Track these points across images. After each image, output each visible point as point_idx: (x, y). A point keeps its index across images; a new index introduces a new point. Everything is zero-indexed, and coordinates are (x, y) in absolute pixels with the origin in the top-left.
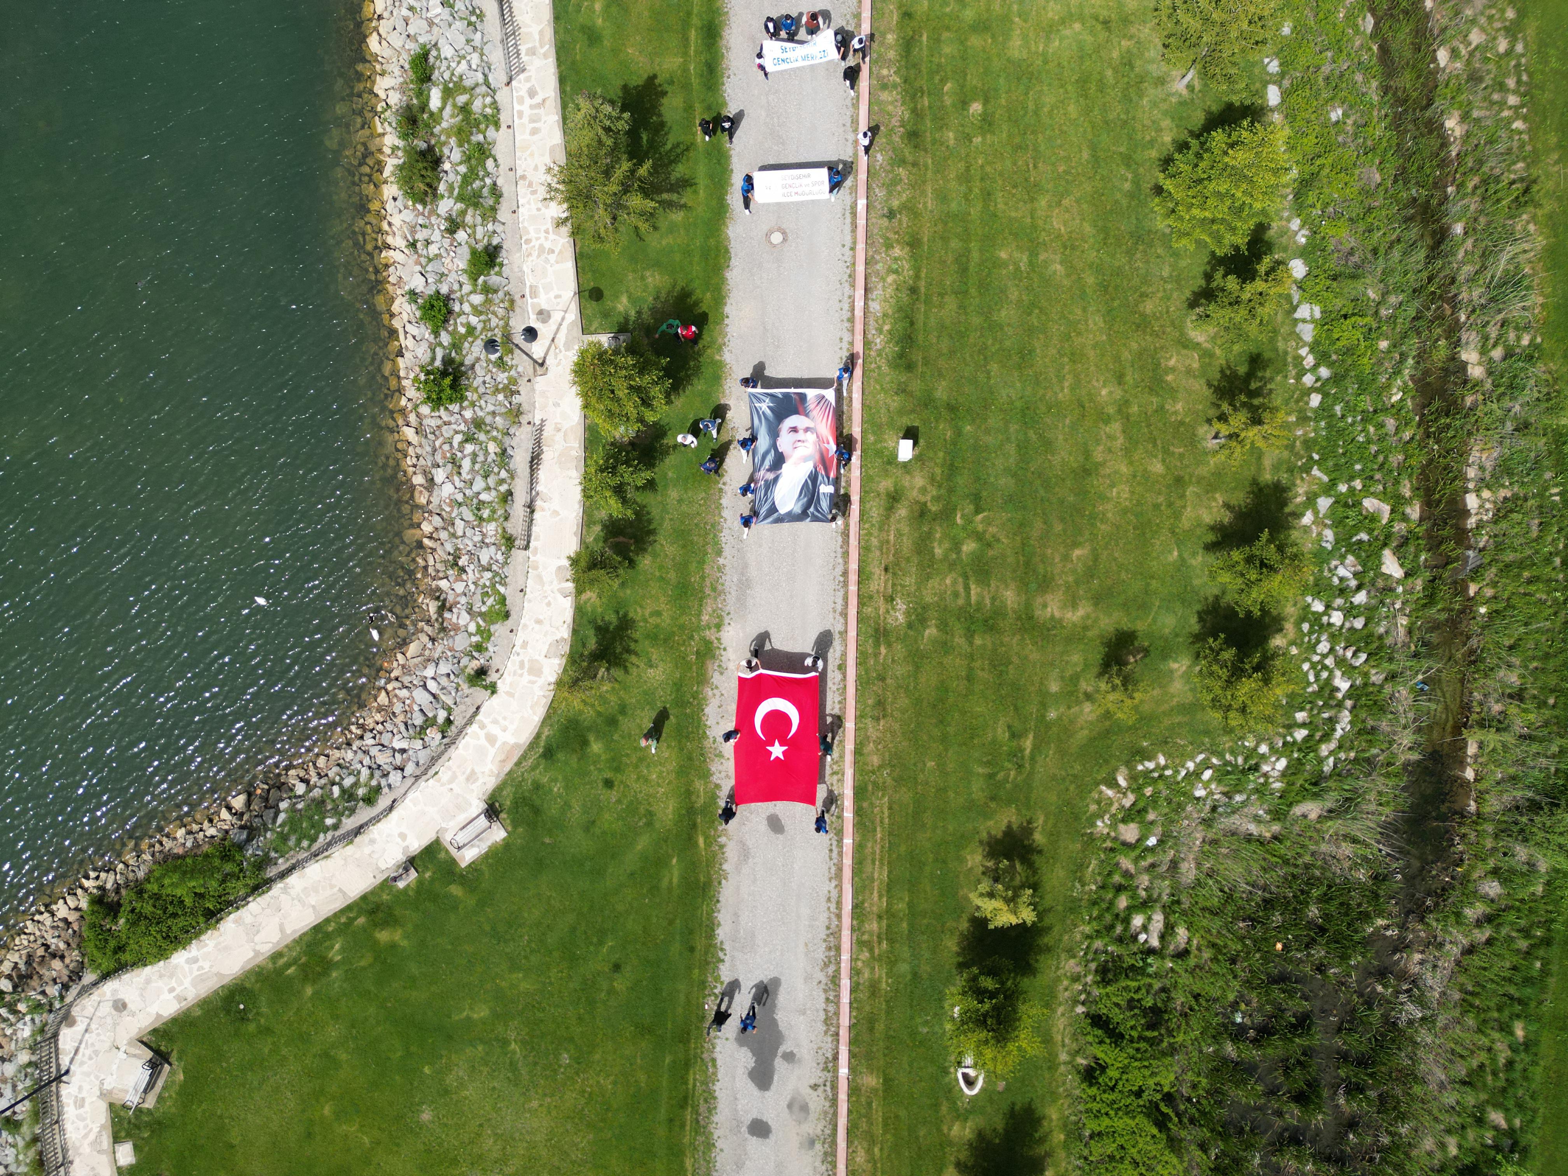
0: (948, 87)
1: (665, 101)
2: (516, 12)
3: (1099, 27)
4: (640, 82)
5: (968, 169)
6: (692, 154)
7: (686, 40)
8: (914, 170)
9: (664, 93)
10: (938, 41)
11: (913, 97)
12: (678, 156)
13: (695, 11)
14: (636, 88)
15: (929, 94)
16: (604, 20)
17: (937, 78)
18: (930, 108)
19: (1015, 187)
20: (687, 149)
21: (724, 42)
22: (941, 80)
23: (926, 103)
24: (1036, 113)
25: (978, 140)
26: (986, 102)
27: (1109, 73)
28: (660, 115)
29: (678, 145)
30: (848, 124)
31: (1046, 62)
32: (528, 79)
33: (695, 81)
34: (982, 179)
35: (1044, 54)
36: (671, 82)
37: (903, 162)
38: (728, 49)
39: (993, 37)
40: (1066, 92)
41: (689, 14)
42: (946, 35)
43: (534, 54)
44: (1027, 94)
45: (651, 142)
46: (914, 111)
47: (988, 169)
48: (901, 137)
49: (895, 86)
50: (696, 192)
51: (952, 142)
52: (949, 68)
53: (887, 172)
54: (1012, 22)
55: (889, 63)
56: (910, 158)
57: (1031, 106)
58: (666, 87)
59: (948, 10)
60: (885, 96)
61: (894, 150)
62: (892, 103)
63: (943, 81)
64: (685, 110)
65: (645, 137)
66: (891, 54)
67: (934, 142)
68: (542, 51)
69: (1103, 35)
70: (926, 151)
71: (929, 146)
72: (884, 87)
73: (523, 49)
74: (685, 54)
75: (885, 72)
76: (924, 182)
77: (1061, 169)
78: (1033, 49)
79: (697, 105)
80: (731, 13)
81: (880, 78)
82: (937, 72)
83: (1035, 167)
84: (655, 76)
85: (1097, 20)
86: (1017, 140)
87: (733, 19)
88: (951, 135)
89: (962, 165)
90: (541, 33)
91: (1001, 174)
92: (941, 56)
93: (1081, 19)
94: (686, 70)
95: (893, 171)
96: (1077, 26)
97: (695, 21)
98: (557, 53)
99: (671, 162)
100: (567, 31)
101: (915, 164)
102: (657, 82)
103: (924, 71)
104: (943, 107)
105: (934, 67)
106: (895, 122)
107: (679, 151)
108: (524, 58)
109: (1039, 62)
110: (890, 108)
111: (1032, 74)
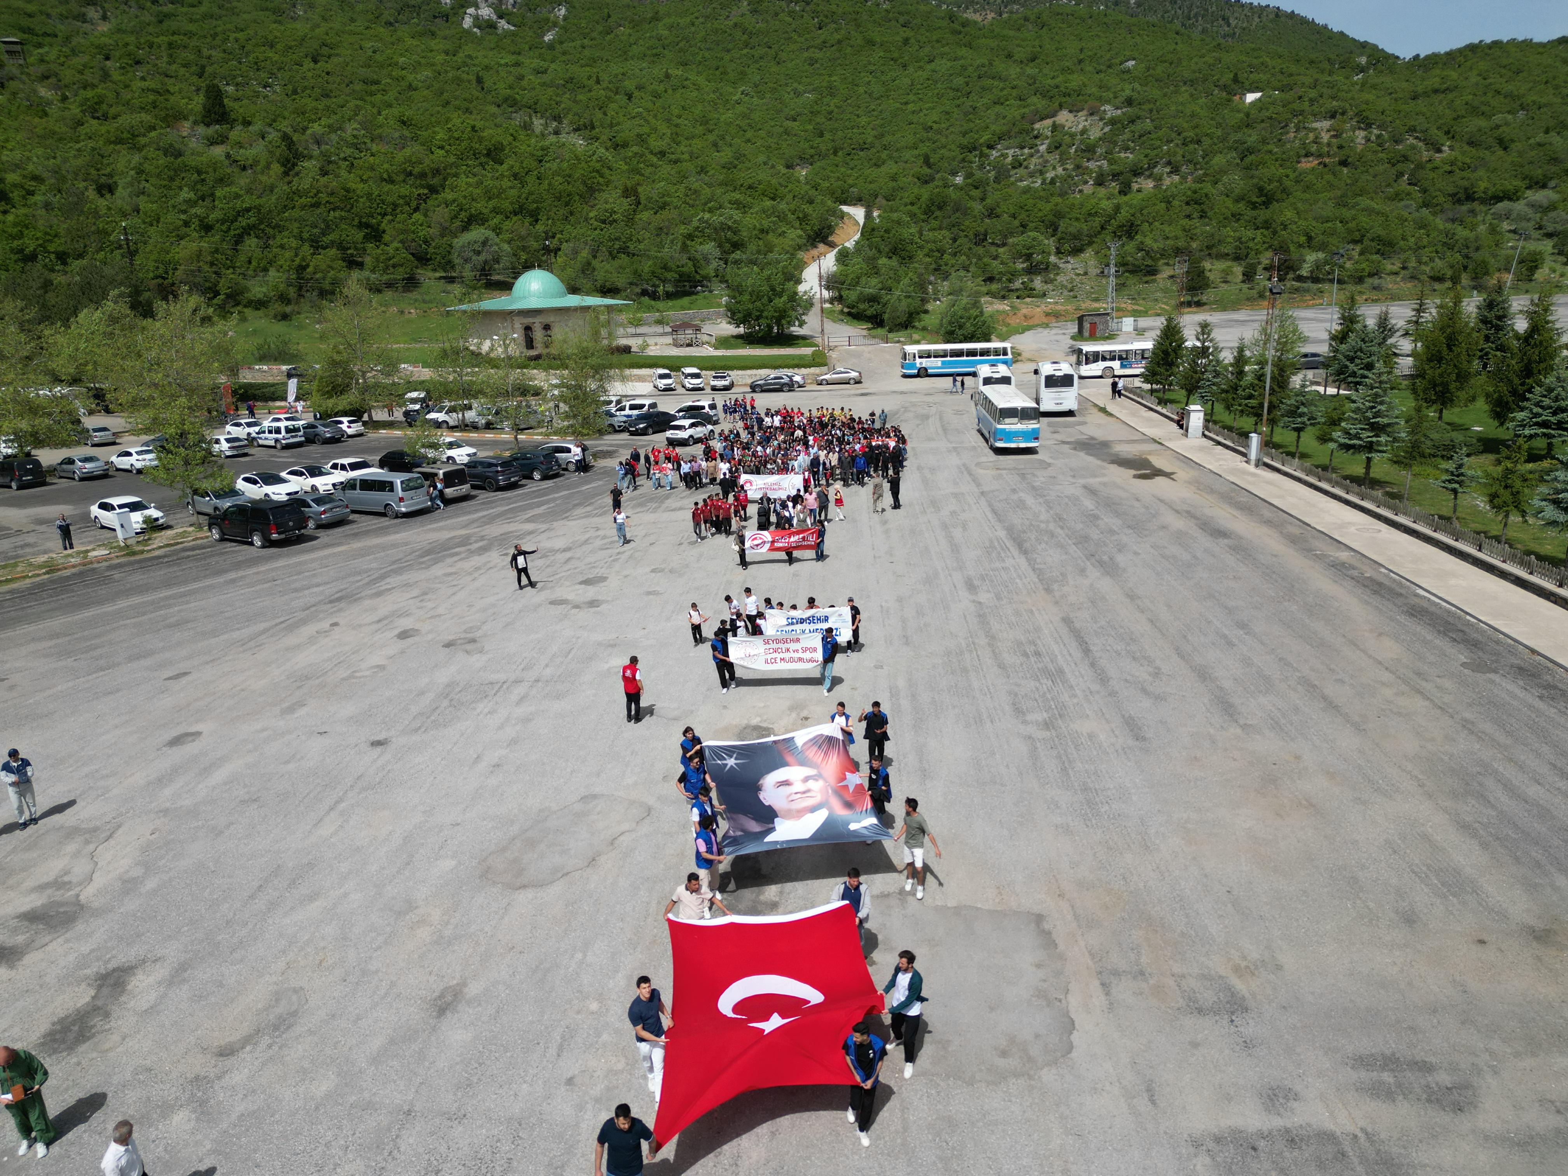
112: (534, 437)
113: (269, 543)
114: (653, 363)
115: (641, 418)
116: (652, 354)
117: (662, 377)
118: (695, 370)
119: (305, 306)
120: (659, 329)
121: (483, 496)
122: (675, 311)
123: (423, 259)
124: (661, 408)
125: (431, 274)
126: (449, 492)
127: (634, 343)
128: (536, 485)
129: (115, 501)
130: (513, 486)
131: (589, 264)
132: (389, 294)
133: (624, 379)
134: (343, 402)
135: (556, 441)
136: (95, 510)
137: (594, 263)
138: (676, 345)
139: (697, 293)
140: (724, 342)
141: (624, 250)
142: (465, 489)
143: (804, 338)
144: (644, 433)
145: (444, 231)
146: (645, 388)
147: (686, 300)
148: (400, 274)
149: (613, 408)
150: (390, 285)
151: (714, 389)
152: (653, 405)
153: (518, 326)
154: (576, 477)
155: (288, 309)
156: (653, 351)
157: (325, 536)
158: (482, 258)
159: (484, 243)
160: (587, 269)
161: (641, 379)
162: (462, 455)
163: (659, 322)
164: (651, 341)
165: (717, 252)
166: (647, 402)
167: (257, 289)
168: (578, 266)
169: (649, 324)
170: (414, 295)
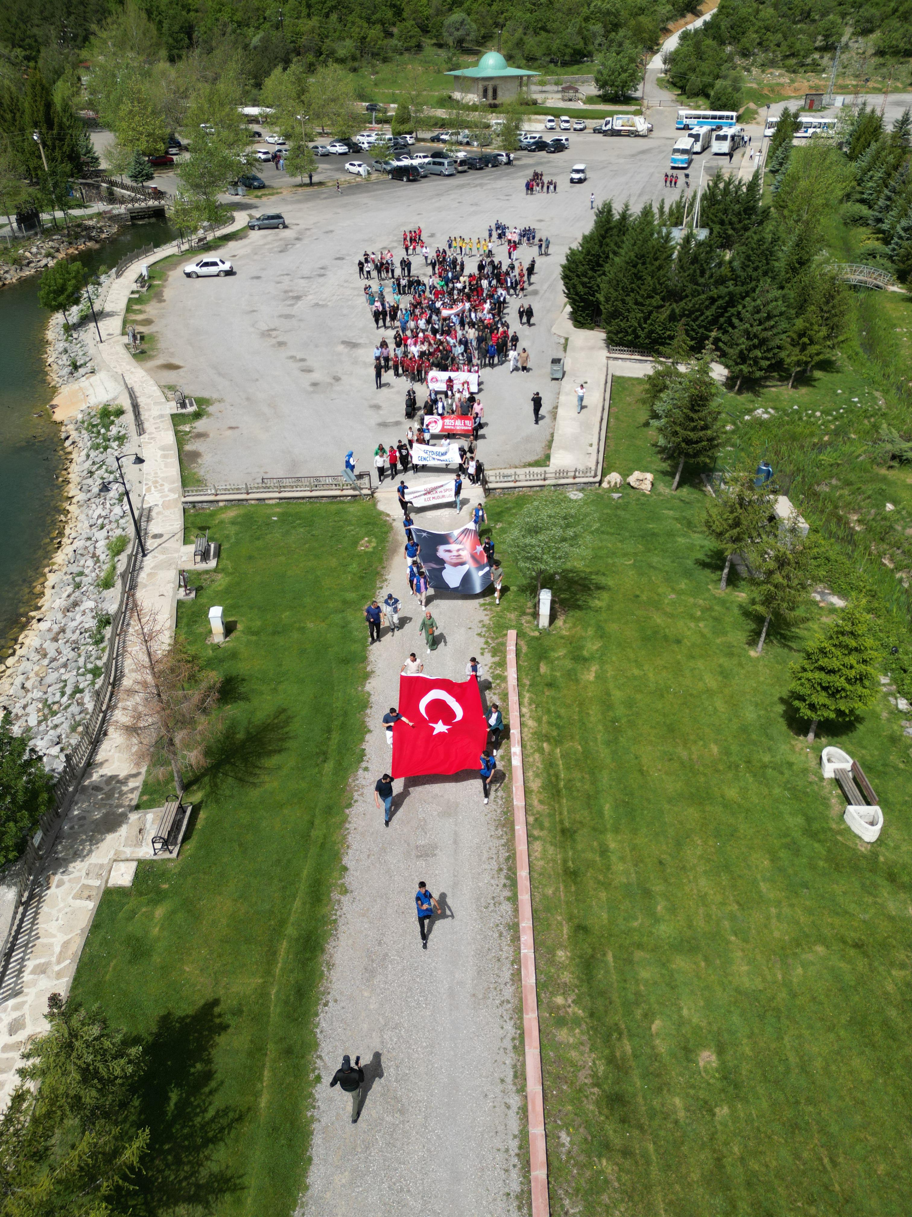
0: (657, 1025)
1: (222, 1040)
2: (41, 918)
3: (852, 952)
4: (190, 1010)
5: (719, 1161)
6: (246, 1128)
7: (272, 953)
8: (627, 1163)
9: (224, 1028)
10: (629, 961)
11: (607, 1039)
12: (222, 1130)
13: (292, 919)
14: (182, 1019)
15: (631, 1036)
16: (162, 928)
17: (638, 1013)
18: (636, 1056)
19: (812, 1202)
20: (240, 1119)
21: (326, 957)
22: (645, 1015)
23: (628, 1049)
24: (804, 1069)
25: (723, 1111)
26: (720, 1051)
27: (893, 1013)
28: (209, 1061)
29: (226, 1111)
30: (510, 1078)
31: (794, 995)
32: (16, 1008)
33: (275, 1011)
34: (749, 1184)
35: (787, 984)
36: (238, 1012)
37: (606, 1147)
38: (330, 966)
39: (706, 959)
40: (839, 1038)
41: (282, 923)
42: (639, 955)
43: (44, 972)
44: (780, 1038)
45: (182, 1105)
46: (611, 1060)
47: (754, 1165)
48: (597, 1103)
49: (577, 1021)
50: (238, 1202)
51: (681, 1115)
52: (653, 999)
53: (582, 1167)
54: (728, 942)
55: (565, 990)
56: (617, 1142)
57: (793, 1059)
58: (228, 1019)
59: (635, 924)
60: (563, 1035)
61: (588, 1125)
62: (574, 1047)
63: (649, 1016)
64: (250, 1054)
65: (174, 1097)
66: (566, 977)
67: (652, 1114)
68: (57, 968)
69: (861, 964)
70: (641, 1128)
71: (645, 1121)
72: (561, 1022)
73: (30, 965)
74: (268, 972)
75: (559, 1000)
76: (648, 1187)
77: (882, 1169)
78: (769, 978)
79: (271, 1046)
80: (341, 922)
81: (553, 1008)
82: (637, 1003)
83: (833, 1161)
84: (216, 1002)
85: (844, 942)
86: (788, 1113)
87: (342, 928)
88: (678, 1101)
89: (705, 1155)
90: (66, 945)
91: (779, 1176)
92: (637, 982)
93: (822, 940)
94: (263, 994)
95: (591, 1164)
96: (820, 949)
97: (291, 930)
98: (79, 971)
99: (209, 1141)
100: (105, 942)
101: (626, 1153)
102: (217, 1010)
103: (617, 1001)
104: (656, 1057)
105: (631, 997)
106: (583, 1078)
107: (224, 1122)
108: (27, 976)
109: (783, 994)
110: (573, 1054)
111: (778, 1010)
112: (488, 150)
113: (409, 180)
114: (546, 111)
115: (534, 143)
116: (548, 105)
117: (550, 121)
118: (566, 118)
119: (364, 63)
120: (555, 88)
121: (471, 171)
122: (567, 76)
123: (425, 30)
124: (544, 139)
125: (428, 41)
126: (460, 168)
127: (539, 97)
128: (490, 169)
129: (356, 163)
130: (481, 169)
131: (521, 39)
132: (406, 56)
133: (529, 120)
134: (407, 127)
135: (496, 152)
136: (347, 166)
137: (525, 38)
138: (564, 100)
139: (582, 62)
140: (590, 100)
141: (544, 29)
142: (466, 168)
143: (636, 99)
144: (534, 151)
145: (439, 13)
146: (540, 127)
147: (576, 67)
148: (413, 43)
149: (522, 138)
150: (408, 49)
151: (575, 130)
152: (540, 138)
153: (480, 86)
154: (504, 167)
155: (356, 64)
156: (550, 103)
157: (424, 180)
158: (459, 33)
159: (462, 23)
160: (520, 44)
161: (540, 121)
162: (461, 155)
163: (557, 84)
164: (550, 96)
165: (602, 31)
166: (538, 135)
167: (341, 53)
168: (515, 41)
169: (550, 84)
170: (420, 57)
